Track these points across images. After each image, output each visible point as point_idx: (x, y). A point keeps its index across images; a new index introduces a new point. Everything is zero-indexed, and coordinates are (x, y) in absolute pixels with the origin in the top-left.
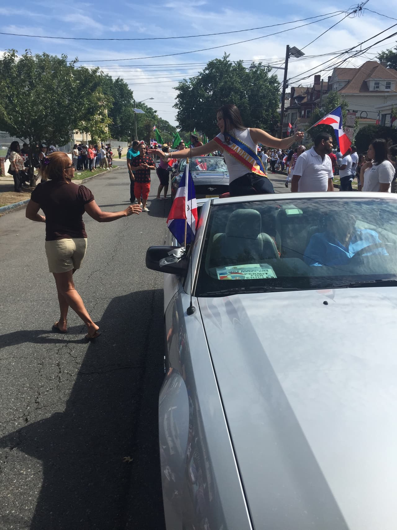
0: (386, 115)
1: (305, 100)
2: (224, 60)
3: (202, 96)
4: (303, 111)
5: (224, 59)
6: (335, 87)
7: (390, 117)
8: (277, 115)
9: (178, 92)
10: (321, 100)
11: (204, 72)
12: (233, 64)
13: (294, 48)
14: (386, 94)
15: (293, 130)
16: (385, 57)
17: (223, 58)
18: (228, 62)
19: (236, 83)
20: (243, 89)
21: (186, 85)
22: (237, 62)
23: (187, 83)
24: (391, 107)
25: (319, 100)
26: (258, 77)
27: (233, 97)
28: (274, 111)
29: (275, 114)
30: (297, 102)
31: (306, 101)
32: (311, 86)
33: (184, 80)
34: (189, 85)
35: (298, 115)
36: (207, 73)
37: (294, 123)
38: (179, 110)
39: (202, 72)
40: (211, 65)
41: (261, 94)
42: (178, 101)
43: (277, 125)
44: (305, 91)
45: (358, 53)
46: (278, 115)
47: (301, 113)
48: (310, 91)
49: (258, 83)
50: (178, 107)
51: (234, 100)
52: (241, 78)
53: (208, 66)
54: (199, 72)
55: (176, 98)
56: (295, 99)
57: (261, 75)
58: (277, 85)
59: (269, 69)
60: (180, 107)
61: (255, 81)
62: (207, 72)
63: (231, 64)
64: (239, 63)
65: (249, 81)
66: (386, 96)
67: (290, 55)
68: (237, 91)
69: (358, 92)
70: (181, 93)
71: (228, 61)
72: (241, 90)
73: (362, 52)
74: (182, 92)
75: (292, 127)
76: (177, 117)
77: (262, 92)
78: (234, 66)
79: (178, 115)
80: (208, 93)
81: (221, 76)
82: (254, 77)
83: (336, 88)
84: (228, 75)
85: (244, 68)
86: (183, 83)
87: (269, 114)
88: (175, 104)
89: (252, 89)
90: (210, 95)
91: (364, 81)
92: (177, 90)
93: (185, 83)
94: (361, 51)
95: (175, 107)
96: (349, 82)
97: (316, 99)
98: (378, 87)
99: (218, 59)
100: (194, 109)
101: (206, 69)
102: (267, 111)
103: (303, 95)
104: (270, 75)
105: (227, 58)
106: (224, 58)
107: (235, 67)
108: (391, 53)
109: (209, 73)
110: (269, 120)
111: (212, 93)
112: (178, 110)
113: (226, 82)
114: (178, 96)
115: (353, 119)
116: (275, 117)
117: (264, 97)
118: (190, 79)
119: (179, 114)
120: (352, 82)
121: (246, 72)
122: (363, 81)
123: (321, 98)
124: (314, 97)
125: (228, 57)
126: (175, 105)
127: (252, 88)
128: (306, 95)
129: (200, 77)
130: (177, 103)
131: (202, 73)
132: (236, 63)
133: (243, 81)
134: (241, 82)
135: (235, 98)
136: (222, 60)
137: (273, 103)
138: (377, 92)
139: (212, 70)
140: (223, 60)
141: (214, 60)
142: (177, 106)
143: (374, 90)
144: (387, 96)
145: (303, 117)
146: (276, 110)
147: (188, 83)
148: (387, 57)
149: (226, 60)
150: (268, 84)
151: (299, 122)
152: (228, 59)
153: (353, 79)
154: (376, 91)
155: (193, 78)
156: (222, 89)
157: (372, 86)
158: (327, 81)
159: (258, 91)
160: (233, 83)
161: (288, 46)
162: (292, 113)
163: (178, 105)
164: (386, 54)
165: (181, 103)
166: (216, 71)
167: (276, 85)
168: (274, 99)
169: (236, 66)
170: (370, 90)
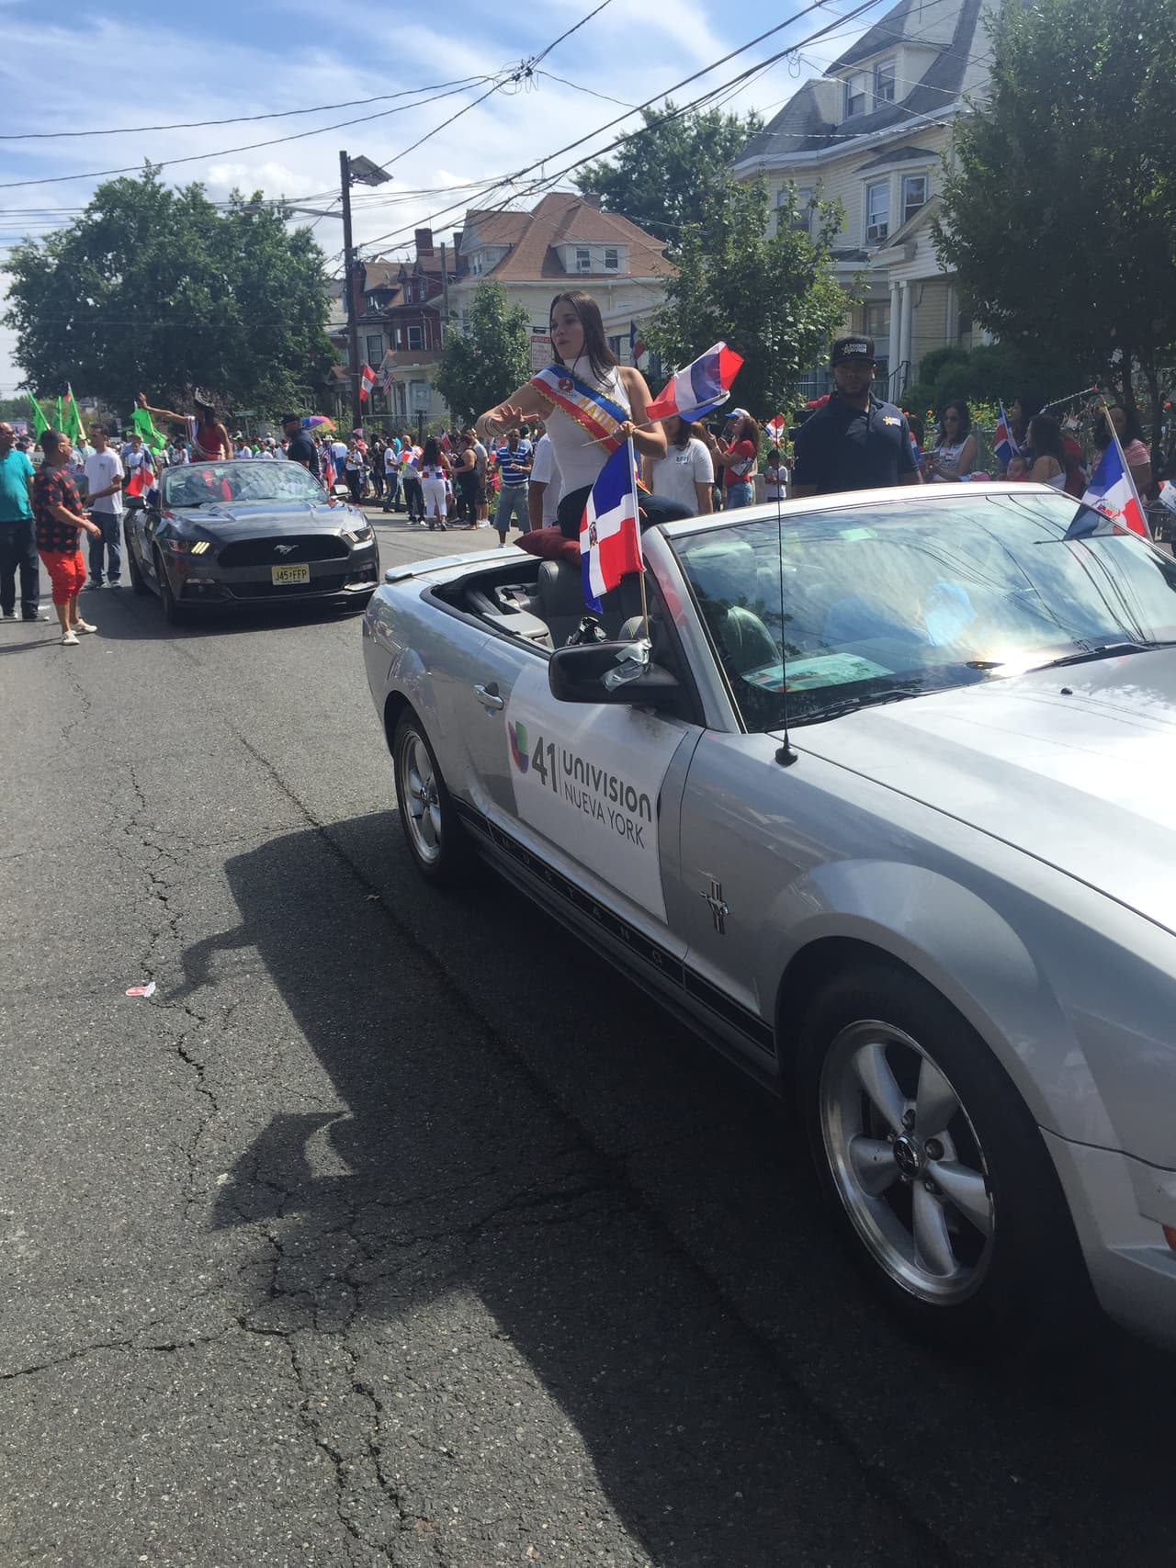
0: (618, 338)
1: (399, 301)
2: (146, 184)
3: (93, 289)
4: (399, 331)
5: (144, 179)
6: (476, 264)
7: (629, 343)
8: (326, 343)
9: (10, 279)
10: (446, 296)
11: (89, 217)
12: (176, 195)
13: (361, 160)
14: (610, 282)
15: (381, 384)
16: (592, 181)
17: (141, 176)
18: (161, 185)
19: (193, 251)
20: (216, 269)
21: (36, 258)
22: (188, 189)
23: (38, 249)
24: (629, 319)
25: (441, 297)
26: (255, 233)
27: (190, 293)
28: (316, 330)
29: (319, 339)
30: (377, 306)
31: (403, 303)
32: (409, 259)
33: (25, 240)
34: (44, 256)
35: (385, 340)
36: (99, 220)
37: (379, 365)
38: (21, 333)
39: (83, 217)
40: (107, 197)
41: (272, 283)
42: (17, 305)
43: (330, 373)
44: (396, 273)
45: (538, 185)
46: (329, 341)
47: (392, 336)
48: (410, 273)
49: (261, 253)
50: (18, 324)
51: (195, 301)
52: (204, 235)
53: (98, 200)
54: (72, 220)
55: (8, 297)
56: (369, 297)
57: (264, 227)
58: (315, 256)
59: (287, 210)
60: (23, 322)
61: (248, 244)
62: (98, 217)
63: (170, 194)
64: (195, 193)
65: (234, 246)
66: (610, 287)
67: (354, 178)
68: (199, 275)
69: (538, 276)
70: (21, 280)
71: (158, 185)
72: (214, 271)
73: (545, 183)
74: (24, 279)
75: (375, 377)
76: (17, 355)
77: (276, 277)
78: (179, 200)
79: (19, 350)
80: (108, 279)
81: (143, 228)
82: (244, 232)
83: (480, 266)
84: (165, 226)
85: (210, 206)
86: (23, 252)
87: (303, 340)
88: (4, 314)
89: (243, 268)
90: (117, 285)
91: (549, 246)
92: (5, 274)
93: (31, 250)
94: (544, 181)
95: (6, 323)
96: (510, 250)
97: (430, 296)
98: (586, 264)
99: (126, 180)
100: (69, 328)
101: (94, 208)
102: (296, 331)
103: (391, 284)
104: (291, 228)
105: (154, 176)
106: (145, 177)
107: (183, 202)
108: (606, 170)
109: (103, 220)
110: (306, 357)
111: (120, 279)
112: (17, 333)
113: (161, 246)
114: (14, 291)
115: (546, 352)
116: (321, 348)
117: (281, 291)
118: (45, 238)
119: (21, 344)
120: (519, 250)
121: (218, 218)
122: (546, 247)
123: (446, 291)
124: (422, 292)
125: (157, 173)
126: (5, 319)
127: (245, 266)
128: (398, 286)
129: (79, 233)
130: (11, 311)
131: (82, 221)
132: (184, 191)
133: (212, 244)
134: (208, 248)
135: (196, 294)
136: (141, 181)
137: (310, 307)
138: (586, 276)
139: (111, 211)
140: (141, 183)
141: (114, 182)
142: (14, 322)
143: (577, 272)
144: (613, 286)
145: (402, 347)
146: (322, 330)
147: (41, 252)
148: (597, 181)
149: (152, 183)
150: (289, 253)
151: (392, 363)
152: (157, 180)
153: (520, 241)
154: (583, 275)
155: (55, 234)
156: (153, 269)
157: (571, 260)
158: (452, 245)
159: (263, 273)
160: (183, 252)
161: (343, 154)
162: (368, 337)
163: (17, 316)
164: (595, 172)
165: (26, 310)
166: (127, 216)
167: (311, 256)
168: (313, 298)
169: (183, 199)
170: (568, 272)
